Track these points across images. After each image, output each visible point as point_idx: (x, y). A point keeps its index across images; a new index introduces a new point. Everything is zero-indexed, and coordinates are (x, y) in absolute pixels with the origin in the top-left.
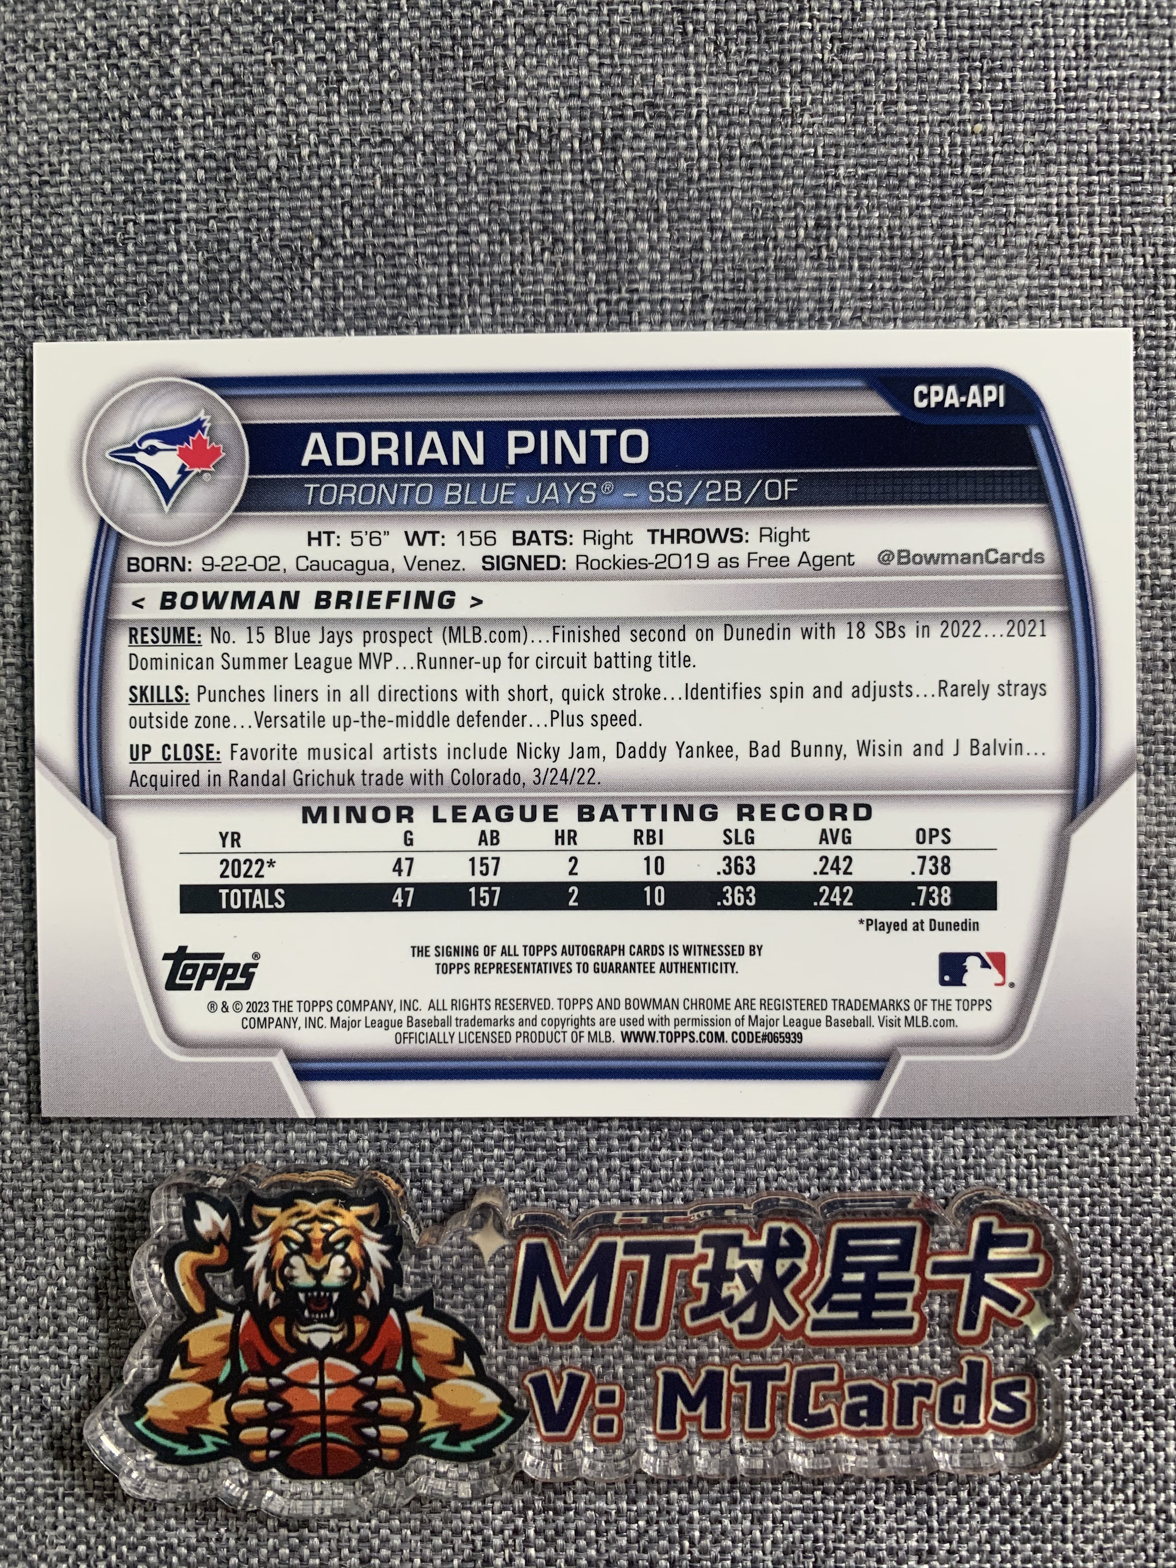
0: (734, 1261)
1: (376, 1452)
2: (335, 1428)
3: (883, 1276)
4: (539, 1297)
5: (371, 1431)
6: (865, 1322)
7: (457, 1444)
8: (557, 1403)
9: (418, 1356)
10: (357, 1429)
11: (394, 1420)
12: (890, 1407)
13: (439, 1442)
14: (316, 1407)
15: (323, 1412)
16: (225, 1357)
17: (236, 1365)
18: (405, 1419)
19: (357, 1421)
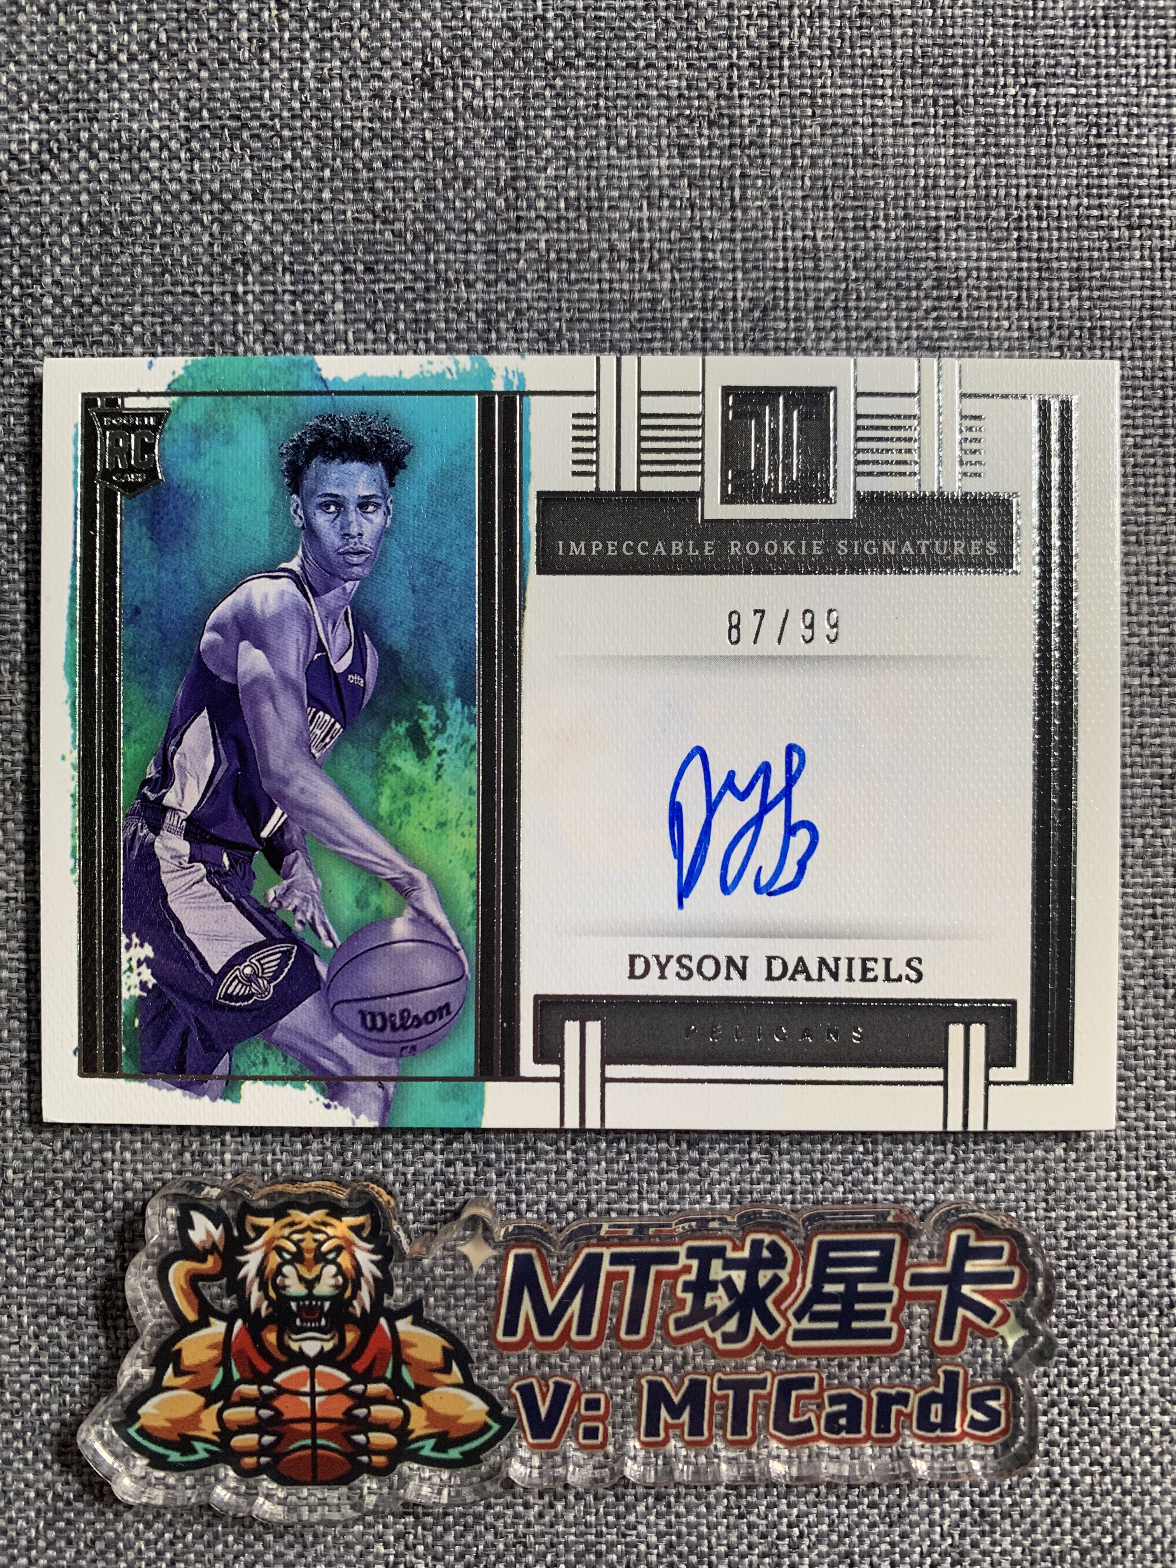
0: (717, 1271)
1: (365, 1459)
2: (326, 1435)
3: (861, 1287)
4: (526, 1306)
5: (360, 1438)
6: (845, 1332)
7: (444, 1451)
8: (543, 1411)
9: (407, 1364)
10: (347, 1436)
11: (383, 1427)
12: (868, 1415)
13: (427, 1449)
14: (307, 1414)
15: (314, 1419)
16: (218, 1365)
17: (228, 1373)
18: (394, 1425)
19: (346, 1428)
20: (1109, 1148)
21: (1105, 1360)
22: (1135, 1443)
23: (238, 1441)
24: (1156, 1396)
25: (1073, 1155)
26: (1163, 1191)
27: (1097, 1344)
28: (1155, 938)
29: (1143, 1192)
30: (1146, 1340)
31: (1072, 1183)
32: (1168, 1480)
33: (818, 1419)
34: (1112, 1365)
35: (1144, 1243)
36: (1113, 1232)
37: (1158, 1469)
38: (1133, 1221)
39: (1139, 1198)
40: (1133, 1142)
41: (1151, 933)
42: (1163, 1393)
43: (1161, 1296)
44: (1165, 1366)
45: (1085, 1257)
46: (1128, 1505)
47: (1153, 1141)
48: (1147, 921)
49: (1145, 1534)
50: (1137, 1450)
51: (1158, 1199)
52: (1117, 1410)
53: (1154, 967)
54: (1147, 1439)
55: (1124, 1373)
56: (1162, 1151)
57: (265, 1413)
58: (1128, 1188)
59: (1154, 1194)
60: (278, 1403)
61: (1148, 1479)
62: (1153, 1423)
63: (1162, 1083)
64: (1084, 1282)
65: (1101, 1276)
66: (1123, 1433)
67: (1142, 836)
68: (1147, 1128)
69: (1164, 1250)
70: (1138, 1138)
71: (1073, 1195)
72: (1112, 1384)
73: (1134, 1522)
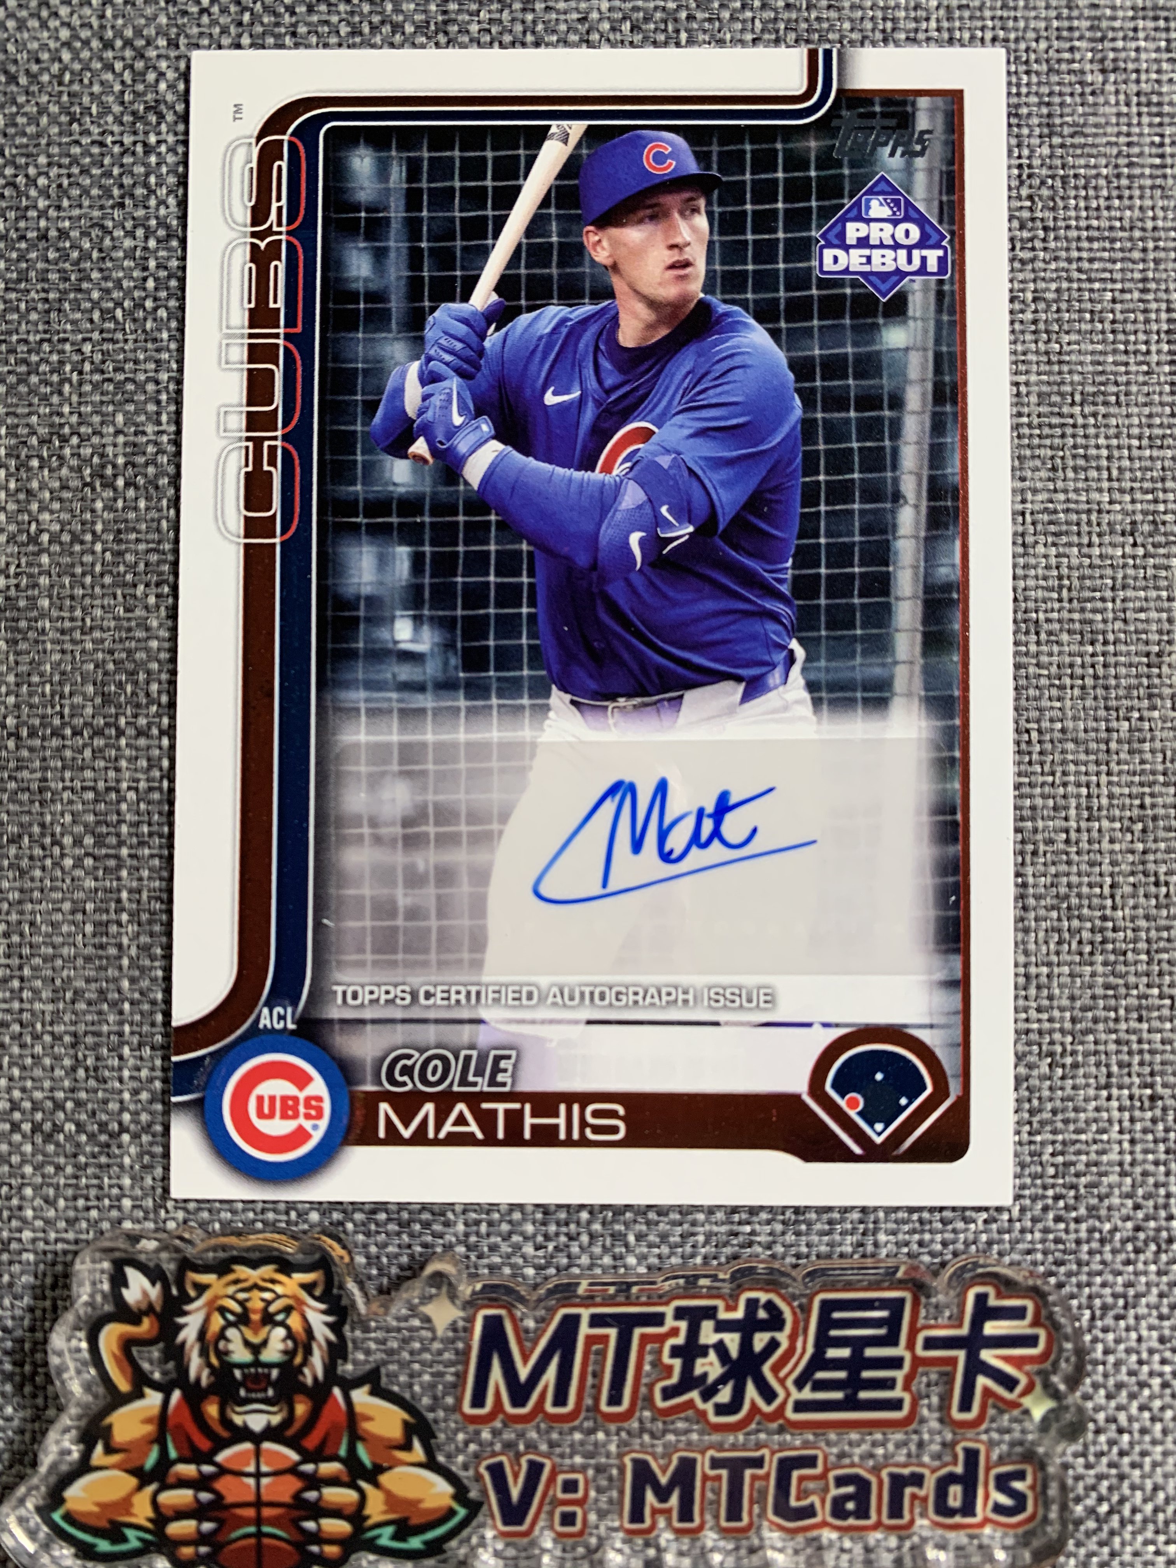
1: (315, 1548)
2: (271, 1521)
5: (310, 1525)
7: (404, 1540)
9: (364, 1440)
10: (296, 1522)
11: (336, 1513)
13: (385, 1537)
14: (251, 1498)
15: (258, 1503)
16: (152, 1442)
17: (164, 1452)
18: (348, 1511)
19: (296, 1513)
20: (1098, 1065)
21: (1098, 1302)
22: (1132, 1396)
23: (176, 1528)
24: (1155, 1344)
25: (1059, 1072)
26: (1158, 1112)
27: (1089, 1285)
28: (1144, 831)
29: (1137, 1114)
30: (1143, 1279)
31: (1058, 1103)
32: (1170, 1439)
33: (823, 1501)
34: (1105, 1308)
35: (1138, 1170)
36: (1105, 1158)
37: (1158, 1427)
38: (1126, 1145)
39: (1132, 1120)
40: (1126, 1058)
41: (1140, 826)
42: (1162, 1340)
43: (1158, 1230)
44: (1165, 1310)
45: (1073, 1187)
46: (1126, 1469)
47: (1147, 1057)
48: (1136, 812)
49: (1145, 1501)
50: (1135, 1404)
51: (1154, 1121)
52: (1111, 1359)
53: (1143, 863)
54: (1146, 1392)
55: (1118, 1318)
56: (1157, 1068)
57: (205, 1496)
58: (1121, 1109)
59: (1149, 1114)
60: (220, 1485)
61: (1147, 1438)
62: (1151, 1374)
63: (1156, 991)
64: (1074, 1214)
65: (1090, 1209)
66: (1119, 1386)
67: (1128, 719)
68: (1140, 1042)
69: (1162, 1179)
70: (1130, 1053)
71: (1060, 1117)
72: (1105, 1330)
73: (1133, 1488)
